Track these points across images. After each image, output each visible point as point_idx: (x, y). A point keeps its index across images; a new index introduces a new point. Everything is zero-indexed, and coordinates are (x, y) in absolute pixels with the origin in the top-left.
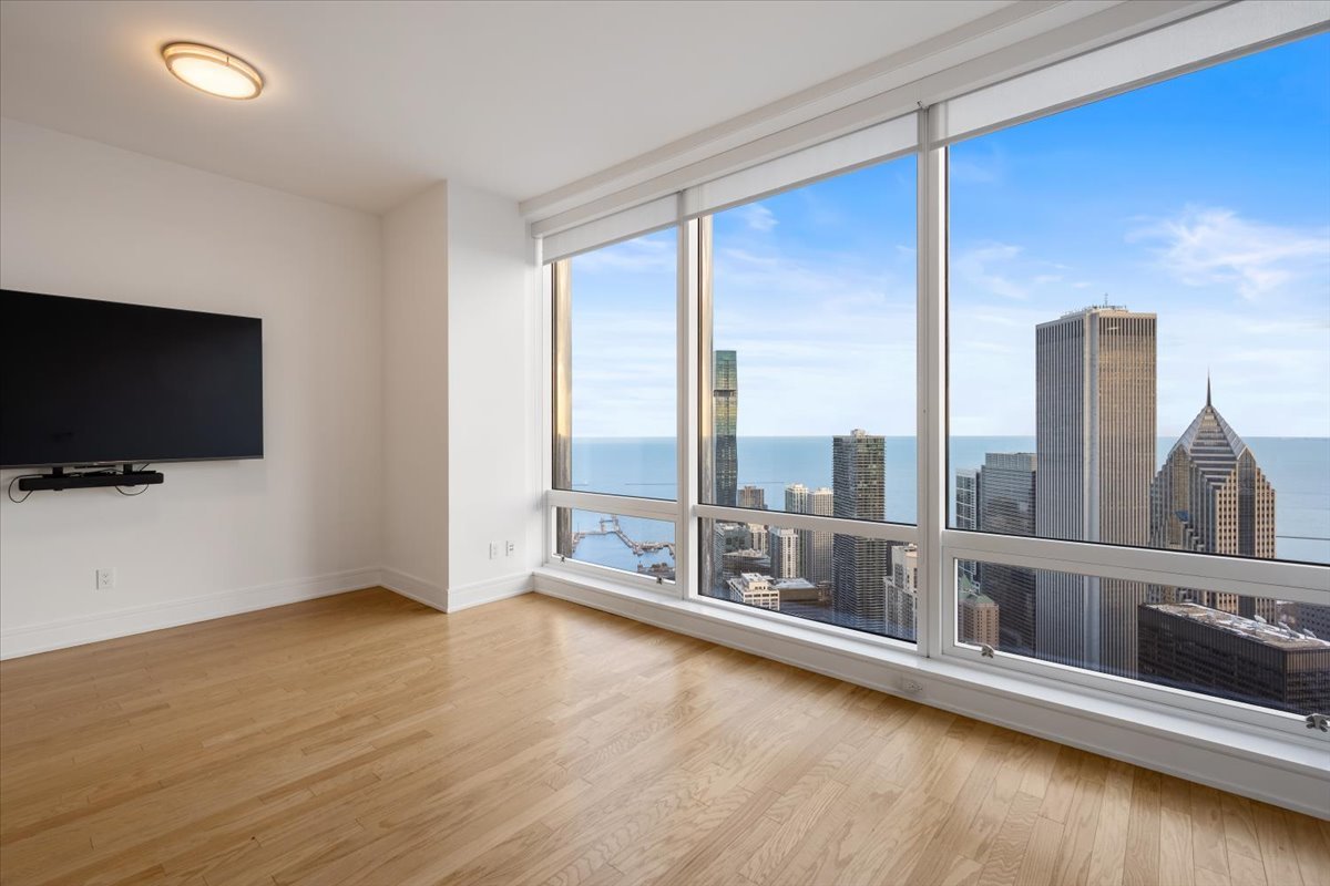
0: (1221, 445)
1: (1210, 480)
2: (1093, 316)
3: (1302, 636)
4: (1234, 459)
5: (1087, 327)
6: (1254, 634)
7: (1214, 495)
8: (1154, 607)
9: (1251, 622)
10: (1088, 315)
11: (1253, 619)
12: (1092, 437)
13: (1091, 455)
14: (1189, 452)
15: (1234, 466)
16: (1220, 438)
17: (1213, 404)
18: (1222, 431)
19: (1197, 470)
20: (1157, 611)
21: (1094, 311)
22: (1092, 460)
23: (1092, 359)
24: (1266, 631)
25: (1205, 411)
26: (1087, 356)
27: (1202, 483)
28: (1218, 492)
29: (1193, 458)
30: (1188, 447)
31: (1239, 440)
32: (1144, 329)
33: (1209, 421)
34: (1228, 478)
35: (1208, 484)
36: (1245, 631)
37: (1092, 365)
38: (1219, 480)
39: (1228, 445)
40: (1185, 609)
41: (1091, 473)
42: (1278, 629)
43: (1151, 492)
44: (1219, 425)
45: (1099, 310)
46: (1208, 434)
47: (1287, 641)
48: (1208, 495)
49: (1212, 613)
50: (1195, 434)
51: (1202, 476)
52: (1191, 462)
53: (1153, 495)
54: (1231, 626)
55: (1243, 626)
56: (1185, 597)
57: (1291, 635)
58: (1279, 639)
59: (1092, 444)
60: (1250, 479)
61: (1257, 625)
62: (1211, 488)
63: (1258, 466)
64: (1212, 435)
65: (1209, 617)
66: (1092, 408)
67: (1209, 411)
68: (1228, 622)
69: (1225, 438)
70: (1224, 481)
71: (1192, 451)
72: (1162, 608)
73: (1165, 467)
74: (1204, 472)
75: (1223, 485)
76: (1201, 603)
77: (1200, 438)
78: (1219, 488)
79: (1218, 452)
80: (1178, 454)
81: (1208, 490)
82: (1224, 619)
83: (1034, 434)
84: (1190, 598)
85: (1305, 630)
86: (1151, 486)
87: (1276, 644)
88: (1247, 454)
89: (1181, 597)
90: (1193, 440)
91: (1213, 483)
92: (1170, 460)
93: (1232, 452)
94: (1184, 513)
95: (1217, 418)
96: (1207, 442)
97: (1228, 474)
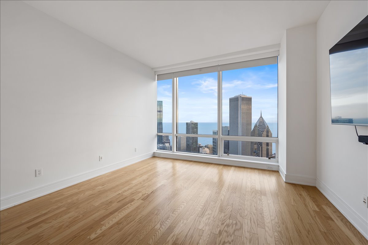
0: (263, 124)
1: (261, 131)
2: (240, 97)
5: (239, 99)
12: (240, 123)
13: (240, 126)
15: (265, 129)
17: (262, 116)
18: (263, 121)
19: (259, 129)
23: (240, 106)
25: (260, 117)
26: (239, 105)
31: (266, 123)
32: (249, 100)
34: (264, 131)
37: (240, 107)
38: (263, 132)
39: (264, 124)
45: (241, 95)
46: (261, 122)
48: (261, 135)
50: (259, 122)
59: (240, 124)
60: (268, 131)
63: (269, 128)
66: (240, 116)
70: (264, 132)
71: (258, 126)
73: (253, 129)
78: (263, 133)
79: (263, 126)
80: (256, 126)
83: (229, 122)
88: (268, 126)
90: (258, 123)
92: (254, 127)
93: (265, 126)
95: (262, 119)
96: (261, 124)
97: (264, 130)
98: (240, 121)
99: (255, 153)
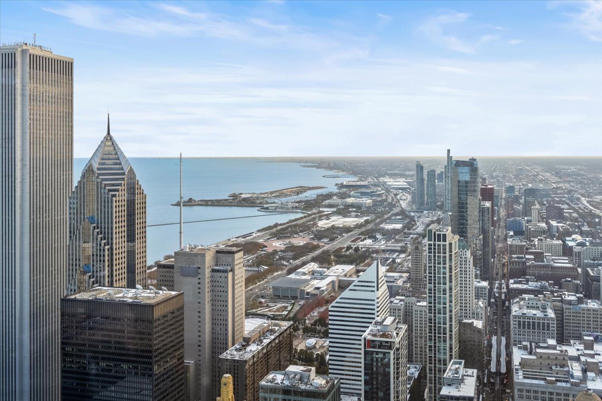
0: (116, 164)
1: (109, 191)
2: (24, 51)
3: (161, 292)
4: (123, 174)
5: (19, 59)
6: (136, 298)
7: (112, 202)
8: (73, 297)
9: (133, 290)
10: (19, 49)
11: (134, 287)
12: (22, 160)
13: (22, 175)
14: (95, 170)
15: (123, 179)
16: (115, 159)
17: (111, 133)
18: (116, 154)
19: (101, 183)
20: (75, 300)
21: (25, 47)
22: (23, 179)
23: (23, 90)
24: (143, 295)
25: (106, 138)
27: (105, 193)
28: (114, 199)
29: (99, 174)
30: (96, 166)
31: (127, 161)
33: (109, 146)
34: (120, 188)
35: (108, 194)
36: (131, 298)
38: (115, 190)
39: (120, 164)
40: (94, 293)
41: (22, 190)
42: (148, 291)
43: (70, 203)
44: (114, 149)
45: (29, 48)
46: (108, 156)
47: (154, 298)
48: (108, 202)
49: (111, 291)
50: (99, 155)
51: (105, 188)
52: (98, 177)
53: (72, 206)
54: (123, 297)
55: (130, 295)
56: (93, 283)
57: (156, 293)
58: (149, 298)
59: (23, 165)
60: (133, 188)
61: (138, 292)
62: (110, 196)
63: (137, 178)
64: (111, 157)
65: (109, 294)
66: (23, 133)
67: (109, 138)
68: (121, 295)
69: (118, 159)
70: (118, 190)
71: (98, 169)
72: (78, 296)
73: (80, 182)
74: (105, 185)
75: (117, 193)
76: (104, 286)
77: (102, 159)
78: (115, 196)
80: (89, 171)
81: (108, 198)
82: (119, 293)
84: (97, 283)
85: (163, 287)
86: (70, 198)
87: (149, 302)
88: (131, 171)
89: (91, 283)
90: (98, 160)
91: (111, 193)
92: (83, 176)
93: (122, 169)
94: (92, 218)
95: (114, 144)
96: (107, 162)
97: (120, 185)
98: (23, 150)
99: (85, 273)
